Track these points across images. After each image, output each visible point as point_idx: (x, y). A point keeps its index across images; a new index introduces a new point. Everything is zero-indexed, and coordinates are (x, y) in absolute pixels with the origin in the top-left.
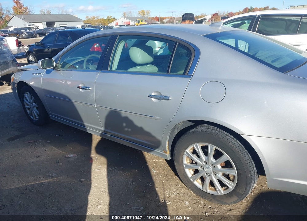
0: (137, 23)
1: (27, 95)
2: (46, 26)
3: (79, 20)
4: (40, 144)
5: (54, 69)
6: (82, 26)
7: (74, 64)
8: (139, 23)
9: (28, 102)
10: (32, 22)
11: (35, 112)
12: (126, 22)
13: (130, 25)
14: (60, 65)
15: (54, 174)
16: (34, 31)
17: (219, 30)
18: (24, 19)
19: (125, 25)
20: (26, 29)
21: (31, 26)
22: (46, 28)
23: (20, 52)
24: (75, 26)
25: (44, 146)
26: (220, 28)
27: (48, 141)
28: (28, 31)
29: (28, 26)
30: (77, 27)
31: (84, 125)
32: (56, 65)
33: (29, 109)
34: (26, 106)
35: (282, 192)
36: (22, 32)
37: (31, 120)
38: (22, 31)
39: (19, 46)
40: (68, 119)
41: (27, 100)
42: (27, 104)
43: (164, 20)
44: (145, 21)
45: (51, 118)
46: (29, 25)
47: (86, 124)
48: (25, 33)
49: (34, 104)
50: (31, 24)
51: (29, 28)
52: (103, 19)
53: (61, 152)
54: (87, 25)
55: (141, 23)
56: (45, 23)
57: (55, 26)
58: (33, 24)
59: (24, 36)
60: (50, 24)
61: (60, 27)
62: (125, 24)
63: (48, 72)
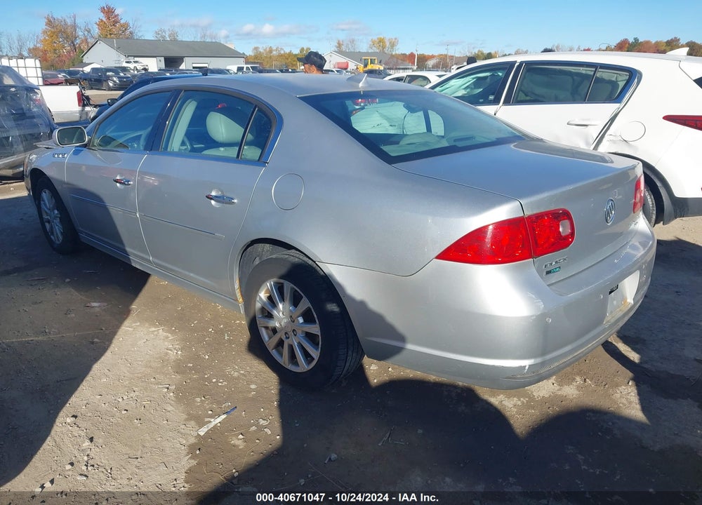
0: (361, 66)
1: (45, 195)
2: (163, 66)
3: (234, 54)
4: (51, 283)
5: (85, 146)
6: (238, 67)
7: (127, 141)
8: (366, 66)
9: (46, 207)
10: (135, 56)
11: (58, 229)
12: (338, 63)
13: (349, 69)
14: (97, 141)
15: (53, 330)
16: (134, 76)
17: (358, 87)
18: (118, 49)
19: (334, 70)
20: (116, 70)
21: (131, 66)
22: (163, 70)
23: (83, 118)
24: (222, 68)
25: (56, 286)
26: (361, 85)
27: (68, 280)
28: (122, 74)
29: (125, 65)
30: (228, 70)
31: (125, 252)
32: (90, 140)
33: (49, 222)
34: (45, 217)
35: (431, 383)
36: (109, 77)
37: (51, 242)
38: (108, 74)
39: (84, 106)
40: (103, 241)
41: (45, 205)
42: (46, 212)
43: (426, 61)
44: (380, 62)
45: (82, 240)
46: (127, 62)
47: (128, 249)
48: (115, 79)
49: (56, 212)
50: (131, 59)
51: (124, 69)
52: (290, 54)
53: (83, 298)
54: (249, 66)
55: (370, 67)
56: (163, 59)
57: (183, 67)
58: (136, 59)
59: (111, 84)
60: (172, 62)
61: (194, 68)
62: (337, 66)
63: (76, 152)
